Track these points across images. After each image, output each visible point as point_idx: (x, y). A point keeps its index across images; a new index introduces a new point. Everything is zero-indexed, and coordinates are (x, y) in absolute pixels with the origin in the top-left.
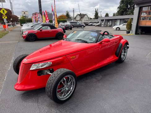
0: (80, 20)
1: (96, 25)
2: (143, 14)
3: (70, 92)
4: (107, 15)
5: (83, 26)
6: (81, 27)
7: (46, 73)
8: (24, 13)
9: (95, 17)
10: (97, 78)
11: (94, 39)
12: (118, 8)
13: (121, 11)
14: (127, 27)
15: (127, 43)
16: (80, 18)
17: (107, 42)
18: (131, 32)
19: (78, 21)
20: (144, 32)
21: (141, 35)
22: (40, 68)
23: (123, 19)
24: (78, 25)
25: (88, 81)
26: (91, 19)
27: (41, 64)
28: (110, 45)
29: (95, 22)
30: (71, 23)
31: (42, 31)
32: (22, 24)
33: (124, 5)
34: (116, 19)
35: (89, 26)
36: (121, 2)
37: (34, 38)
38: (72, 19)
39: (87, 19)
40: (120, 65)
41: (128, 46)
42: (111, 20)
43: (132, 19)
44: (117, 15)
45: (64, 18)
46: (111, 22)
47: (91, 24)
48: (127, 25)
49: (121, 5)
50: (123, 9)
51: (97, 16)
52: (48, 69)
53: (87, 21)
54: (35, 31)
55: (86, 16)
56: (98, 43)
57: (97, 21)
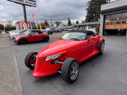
0: (57, 27)
1: (70, 30)
2: (107, 20)
3: (75, 75)
4: (77, 22)
5: (61, 31)
6: (59, 32)
7: (57, 62)
8: (9, 22)
9: (69, 24)
10: (89, 66)
11: (84, 38)
12: (86, 16)
13: (88, 18)
14: (96, 31)
15: (104, 41)
16: (56, 25)
17: (93, 39)
18: (99, 34)
19: (55, 27)
20: (109, 34)
21: (107, 36)
22: (53, 59)
23: (91, 25)
24: (57, 31)
25: (83, 68)
26: (65, 26)
27: (53, 56)
28: (92, 43)
29: (69, 28)
30: (51, 29)
31: (32, 36)
32: (7, 32)
33: (91, 14)
34: (86, 25)
35: (64, 31)
36: (88, 12)
37: (25, 42)
38: (50, 26)
39: (62, 26)
40: (101, 56)
41: (104, 42)
42: (82, 26)
43: (99, 24)
44: (85, 22)
45: (43, 26)
46: (81, 27)
47: (66, 29)
48: (96, 29)
49: (88, 14)
50: (90, 17)
51: (70, 23)
52: (58, 60)
53: (62, 27)
54: (26, 36)
55: (61, 24)
56: (87, 40)
57: (70, 28)
